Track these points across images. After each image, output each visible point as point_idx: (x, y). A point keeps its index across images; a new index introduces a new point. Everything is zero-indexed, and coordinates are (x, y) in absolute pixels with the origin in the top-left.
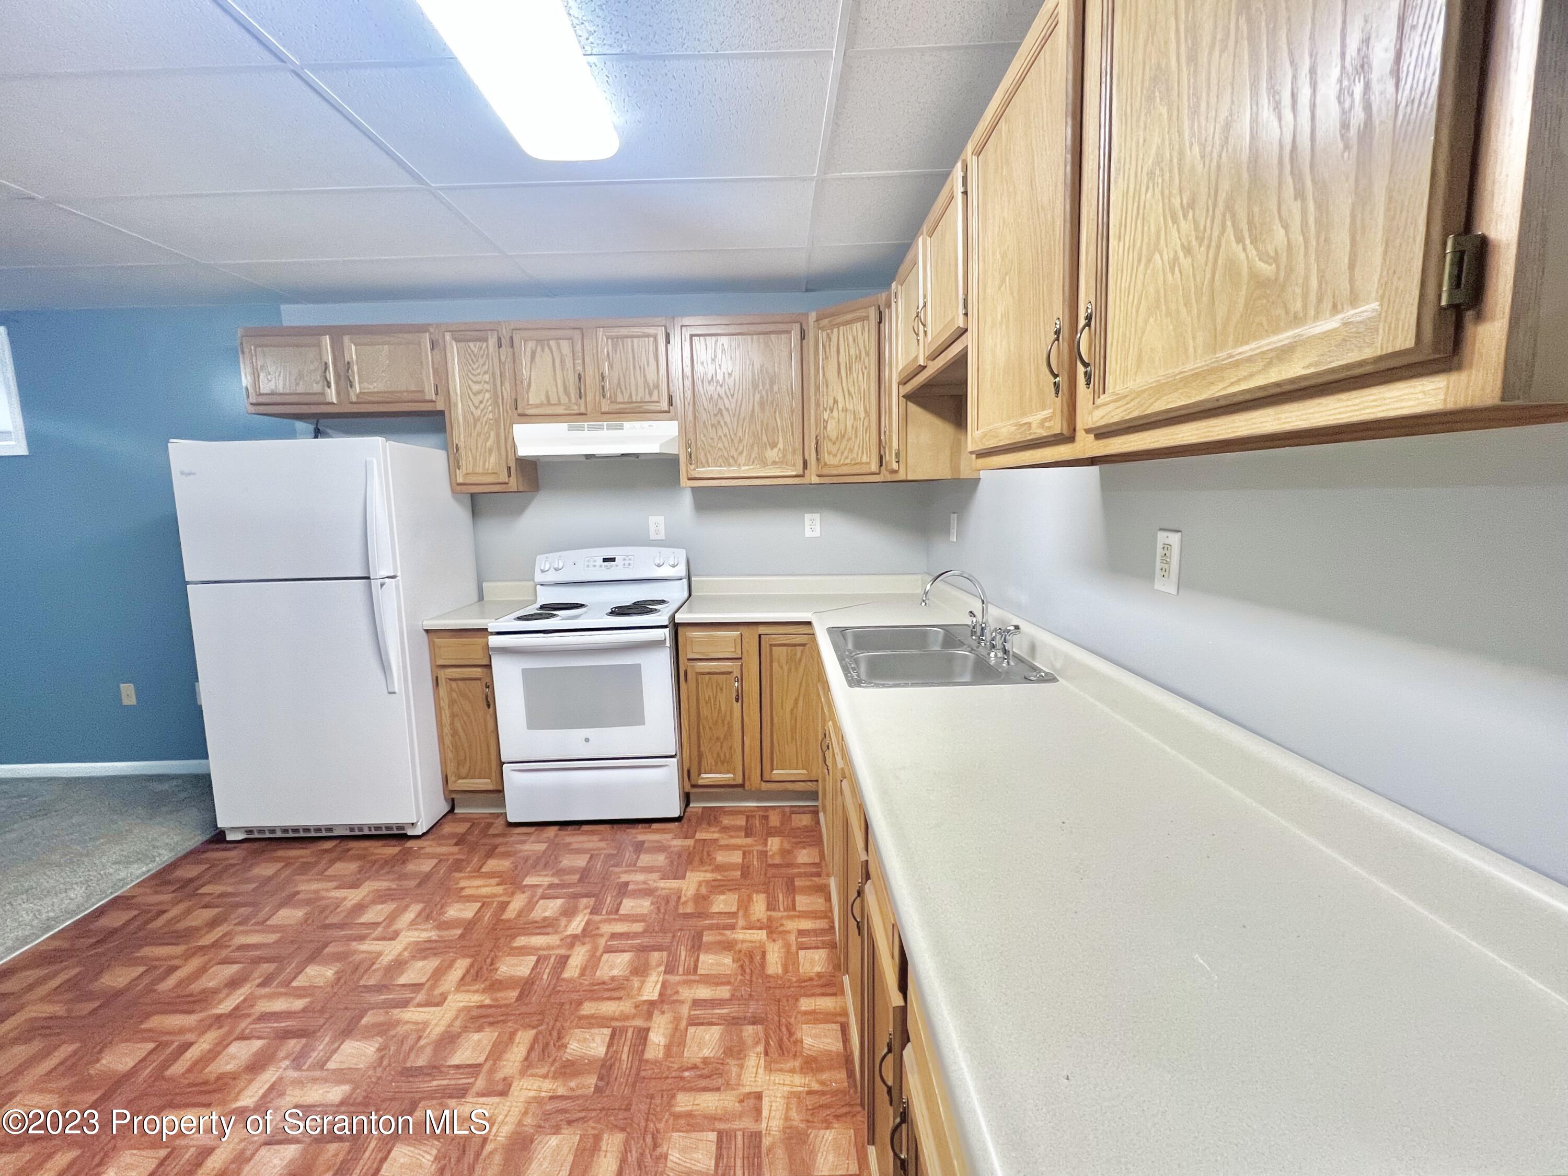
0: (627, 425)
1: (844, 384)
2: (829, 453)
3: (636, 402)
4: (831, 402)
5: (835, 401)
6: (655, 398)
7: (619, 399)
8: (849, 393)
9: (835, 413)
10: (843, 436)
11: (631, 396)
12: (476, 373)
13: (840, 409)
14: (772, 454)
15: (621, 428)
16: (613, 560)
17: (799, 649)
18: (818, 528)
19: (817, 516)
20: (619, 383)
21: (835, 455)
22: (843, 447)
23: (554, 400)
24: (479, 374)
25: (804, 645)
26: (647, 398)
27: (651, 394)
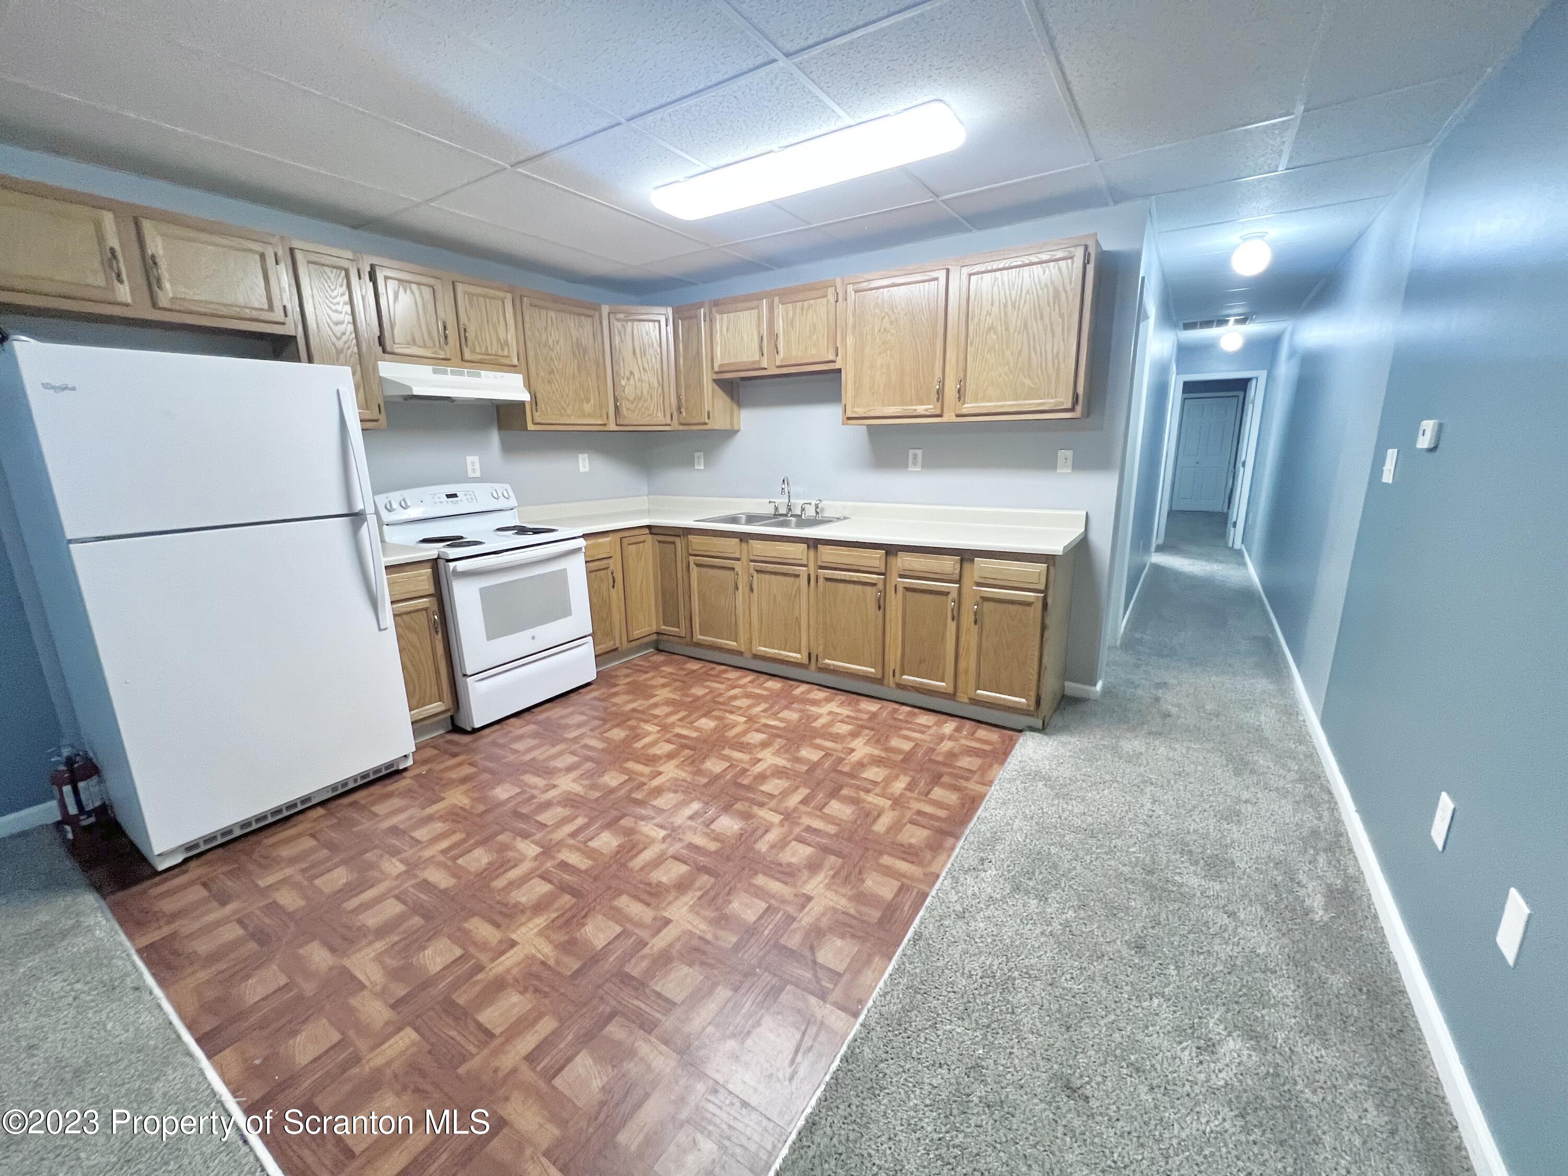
0: (483, 373)
1: (640, 362)
2: (628, 409)
3: (491, 355)
4: (627, 374)
5: (632, 373)
6: (506, 353)
7: (478, 350)
8: (644, 369)
9: (632, 381)
10: (640, 399)
11: (487, 349)
12: (335, 301)
13: (637, 378)
14: (588, 407)
15: (479, 376)
16: (455, 496)
17: (641, 545)
18: (587, 466)
19: (586, 456)
20: (476, 336)
21: (633, 411)
22: (640, 405)
23: (419, 341)
24: (338, 303)
25: (644, 542)
26: (500, 353)
27: (502, 349)
